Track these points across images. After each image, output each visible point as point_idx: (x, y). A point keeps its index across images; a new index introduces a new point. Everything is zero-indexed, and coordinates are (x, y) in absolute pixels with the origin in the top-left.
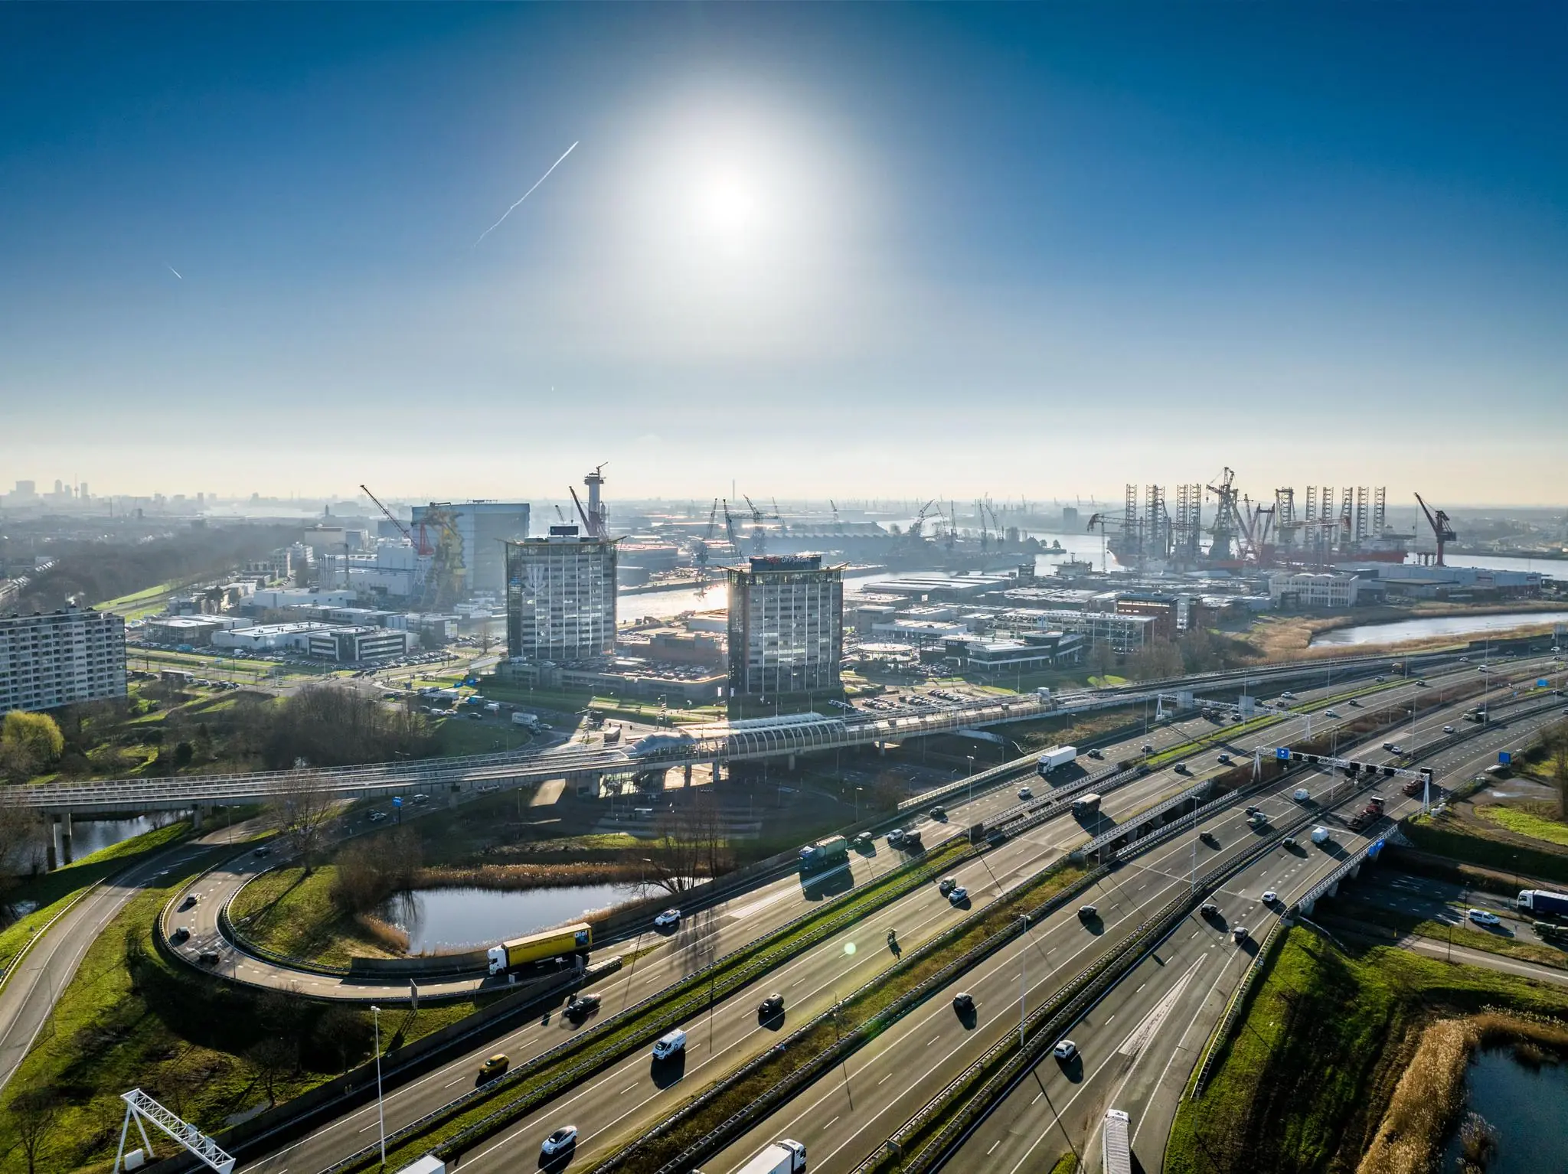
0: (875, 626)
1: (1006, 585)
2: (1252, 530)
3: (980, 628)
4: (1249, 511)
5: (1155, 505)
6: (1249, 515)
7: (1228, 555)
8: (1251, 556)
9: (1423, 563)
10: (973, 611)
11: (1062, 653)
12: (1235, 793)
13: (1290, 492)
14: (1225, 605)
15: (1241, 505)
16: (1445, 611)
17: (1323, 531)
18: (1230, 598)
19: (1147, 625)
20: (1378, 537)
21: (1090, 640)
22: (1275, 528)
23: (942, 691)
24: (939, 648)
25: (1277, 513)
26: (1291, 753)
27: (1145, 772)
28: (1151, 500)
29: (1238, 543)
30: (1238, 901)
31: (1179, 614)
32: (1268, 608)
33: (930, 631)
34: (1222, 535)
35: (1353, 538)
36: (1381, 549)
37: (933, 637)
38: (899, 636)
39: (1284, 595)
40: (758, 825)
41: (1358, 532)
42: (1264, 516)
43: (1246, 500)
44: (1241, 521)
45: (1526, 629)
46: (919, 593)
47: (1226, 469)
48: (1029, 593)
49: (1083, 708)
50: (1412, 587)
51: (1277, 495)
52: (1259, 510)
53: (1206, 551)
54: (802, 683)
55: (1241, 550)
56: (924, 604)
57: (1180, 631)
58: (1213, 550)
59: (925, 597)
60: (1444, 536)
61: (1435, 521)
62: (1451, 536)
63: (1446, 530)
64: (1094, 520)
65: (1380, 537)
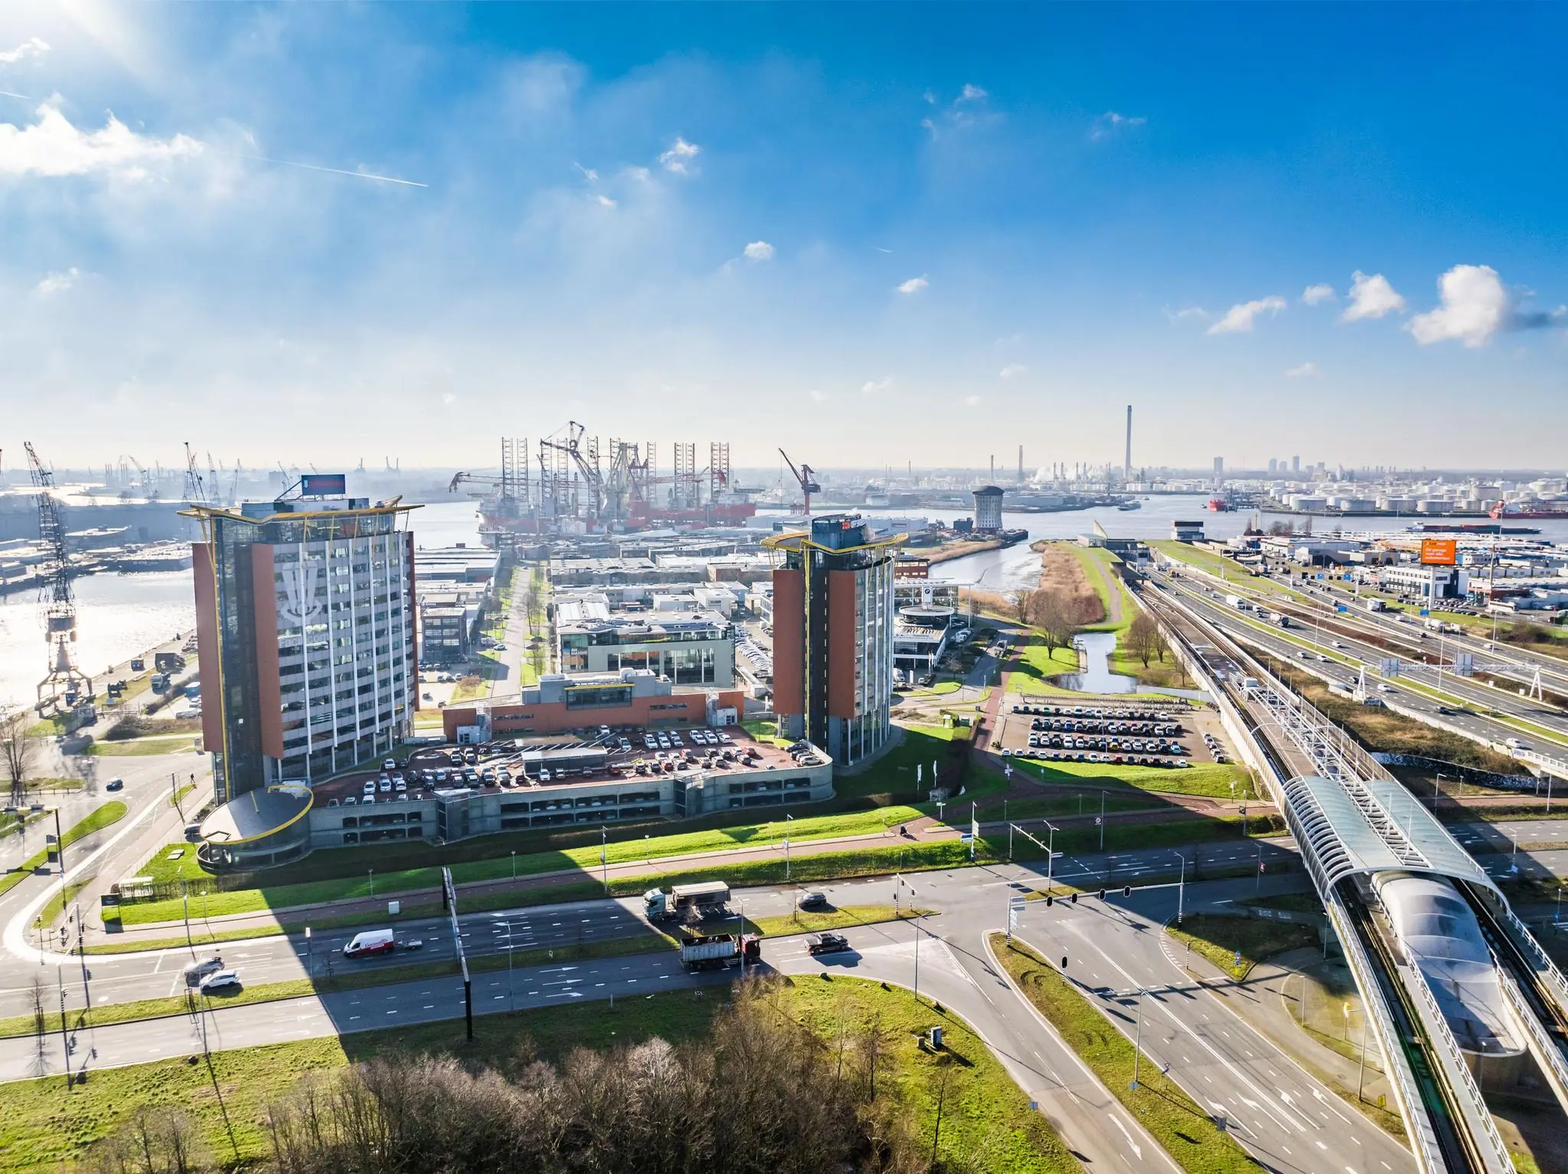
36: (737, 503)
47: (572, 423)
60: (810, 489)
61: (801, 474)
62: (816, 488)
63: (811, 482)
64: (457, 479)
65: (732, 492)
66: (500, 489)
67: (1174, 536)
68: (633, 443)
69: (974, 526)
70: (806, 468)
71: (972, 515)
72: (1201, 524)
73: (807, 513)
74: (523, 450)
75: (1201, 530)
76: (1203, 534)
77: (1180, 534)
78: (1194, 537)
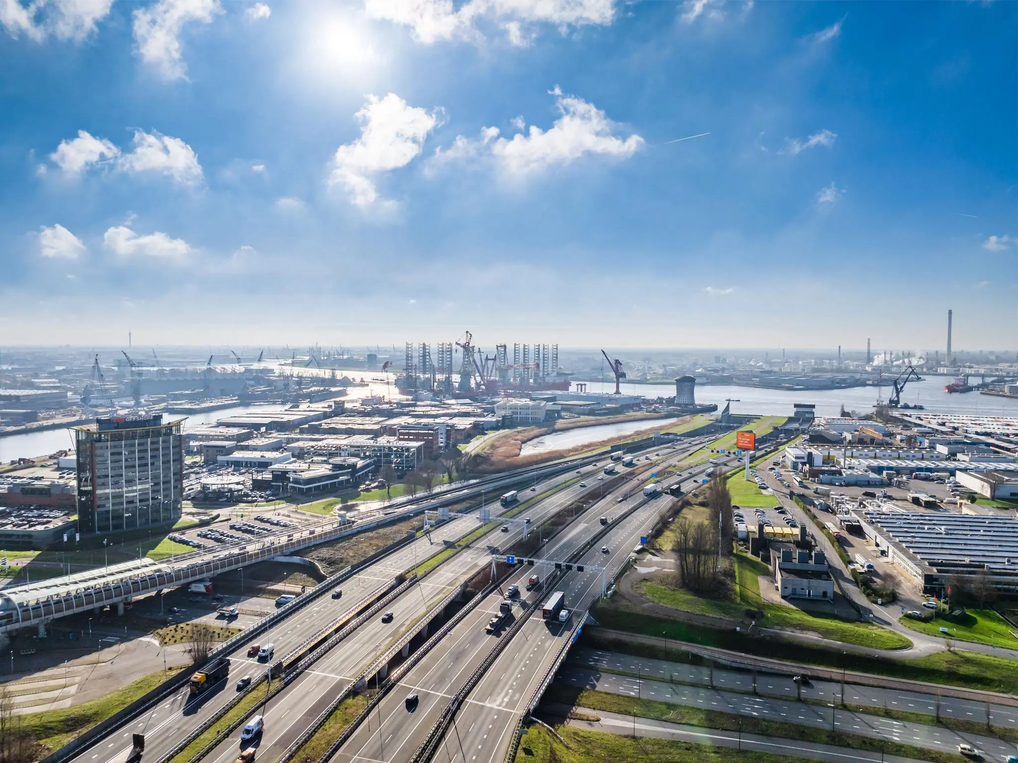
0: (220, 458)
1: (326, 416)
2: (483, 371)
3: (300, 455)
4: (481, 359)
5: (424, 356)
6: (482, 361)
7: (470, 388)
8: (483, 387)
9: (579, 391)
10: (298, 440)
11: (359, 474)
12: (479, 596)
13: (505, 347)
14: (468, 426)
15: (477, 356)
16: (594, 422)
17: (524, 371)
18: (472, 420)
19: (419, 449)
20: (555, 374)
21: (379, 461)
22: (496, 370)
23: (266, 516)
24: (268, 476)
25: (498, 360)
26: (516, 558)
27: (415, 581)
28: (422, 352)
29: (475, 379)
30: (485, 711)
31: (440, 436)
32: (495, 426)
33: (263, 460)
34: (466, 376)
35: (541, 374)
36: (557, 382)
37: (263, 465)
38: (238, 465)
39: (504, 417)
40: (73, 690)
41: (544, 371)
42: (490, 363)
43: (479, 352)
44: (476, 365)
45: (638, 433)
46: (257, 426)
47: (467, 332)
48: (338, 422)
49: (372, 525)
50: (575, 407)
51: (497, 348)
52: (487, 359)
53: (457, 385)
54: (147, 520)
55: (477, 383)
56: (262, 435)
57: (441, 447)
58: (461, 384)
59: (263, 429)
61: (614, 365)
66: (405, 372)
69: (676, 402)
72: (813, 406)
75: (814, 410)
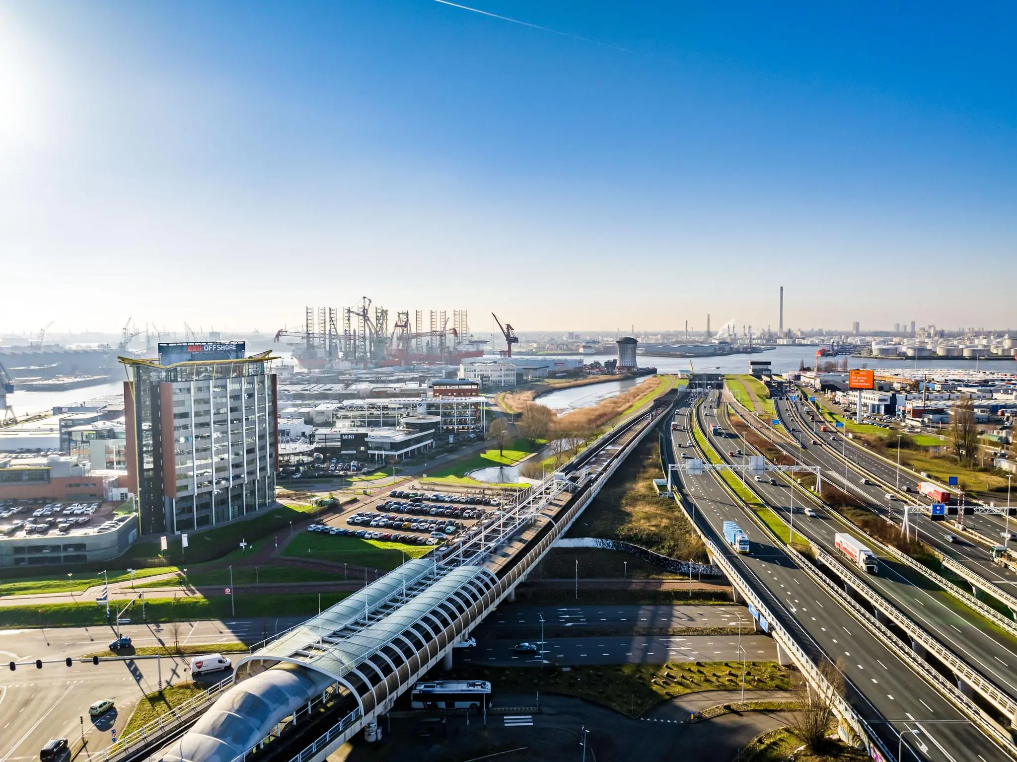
13: (407, 314)
24: (333, 443)
26: (946, 508)
36: (470, 350)
47: (364, 297)
51: (399, 316)
60: (511, 340)
61: (506, 331)
62: (515, 340)
63: (512, 336)
64: (278, 335)
65: (468, 342)
66: (305, 341)
67: (751, 372)
68: (405, 311)
69: (618, 365)
70: (509, 327)
71: (616, 357)
72: (769, 363)
73: (509, 356)
74: (322, 315)
75: (770, 367)
76: (770, 370)
77: (754, 370)
78: (764, 373)
